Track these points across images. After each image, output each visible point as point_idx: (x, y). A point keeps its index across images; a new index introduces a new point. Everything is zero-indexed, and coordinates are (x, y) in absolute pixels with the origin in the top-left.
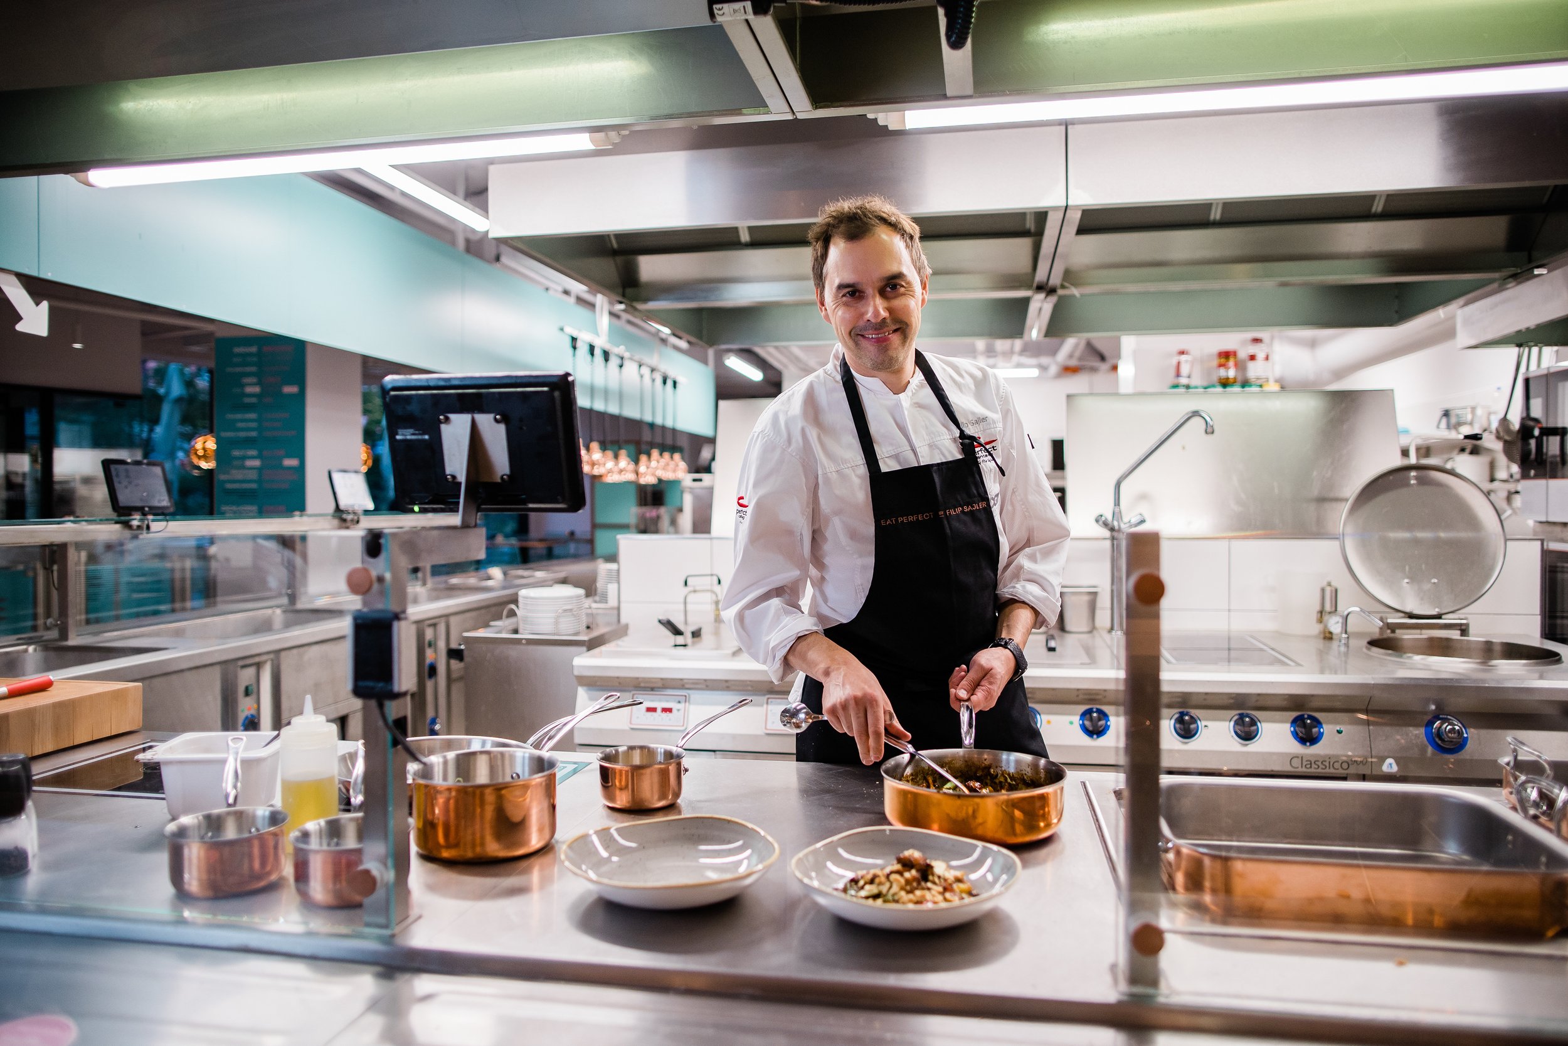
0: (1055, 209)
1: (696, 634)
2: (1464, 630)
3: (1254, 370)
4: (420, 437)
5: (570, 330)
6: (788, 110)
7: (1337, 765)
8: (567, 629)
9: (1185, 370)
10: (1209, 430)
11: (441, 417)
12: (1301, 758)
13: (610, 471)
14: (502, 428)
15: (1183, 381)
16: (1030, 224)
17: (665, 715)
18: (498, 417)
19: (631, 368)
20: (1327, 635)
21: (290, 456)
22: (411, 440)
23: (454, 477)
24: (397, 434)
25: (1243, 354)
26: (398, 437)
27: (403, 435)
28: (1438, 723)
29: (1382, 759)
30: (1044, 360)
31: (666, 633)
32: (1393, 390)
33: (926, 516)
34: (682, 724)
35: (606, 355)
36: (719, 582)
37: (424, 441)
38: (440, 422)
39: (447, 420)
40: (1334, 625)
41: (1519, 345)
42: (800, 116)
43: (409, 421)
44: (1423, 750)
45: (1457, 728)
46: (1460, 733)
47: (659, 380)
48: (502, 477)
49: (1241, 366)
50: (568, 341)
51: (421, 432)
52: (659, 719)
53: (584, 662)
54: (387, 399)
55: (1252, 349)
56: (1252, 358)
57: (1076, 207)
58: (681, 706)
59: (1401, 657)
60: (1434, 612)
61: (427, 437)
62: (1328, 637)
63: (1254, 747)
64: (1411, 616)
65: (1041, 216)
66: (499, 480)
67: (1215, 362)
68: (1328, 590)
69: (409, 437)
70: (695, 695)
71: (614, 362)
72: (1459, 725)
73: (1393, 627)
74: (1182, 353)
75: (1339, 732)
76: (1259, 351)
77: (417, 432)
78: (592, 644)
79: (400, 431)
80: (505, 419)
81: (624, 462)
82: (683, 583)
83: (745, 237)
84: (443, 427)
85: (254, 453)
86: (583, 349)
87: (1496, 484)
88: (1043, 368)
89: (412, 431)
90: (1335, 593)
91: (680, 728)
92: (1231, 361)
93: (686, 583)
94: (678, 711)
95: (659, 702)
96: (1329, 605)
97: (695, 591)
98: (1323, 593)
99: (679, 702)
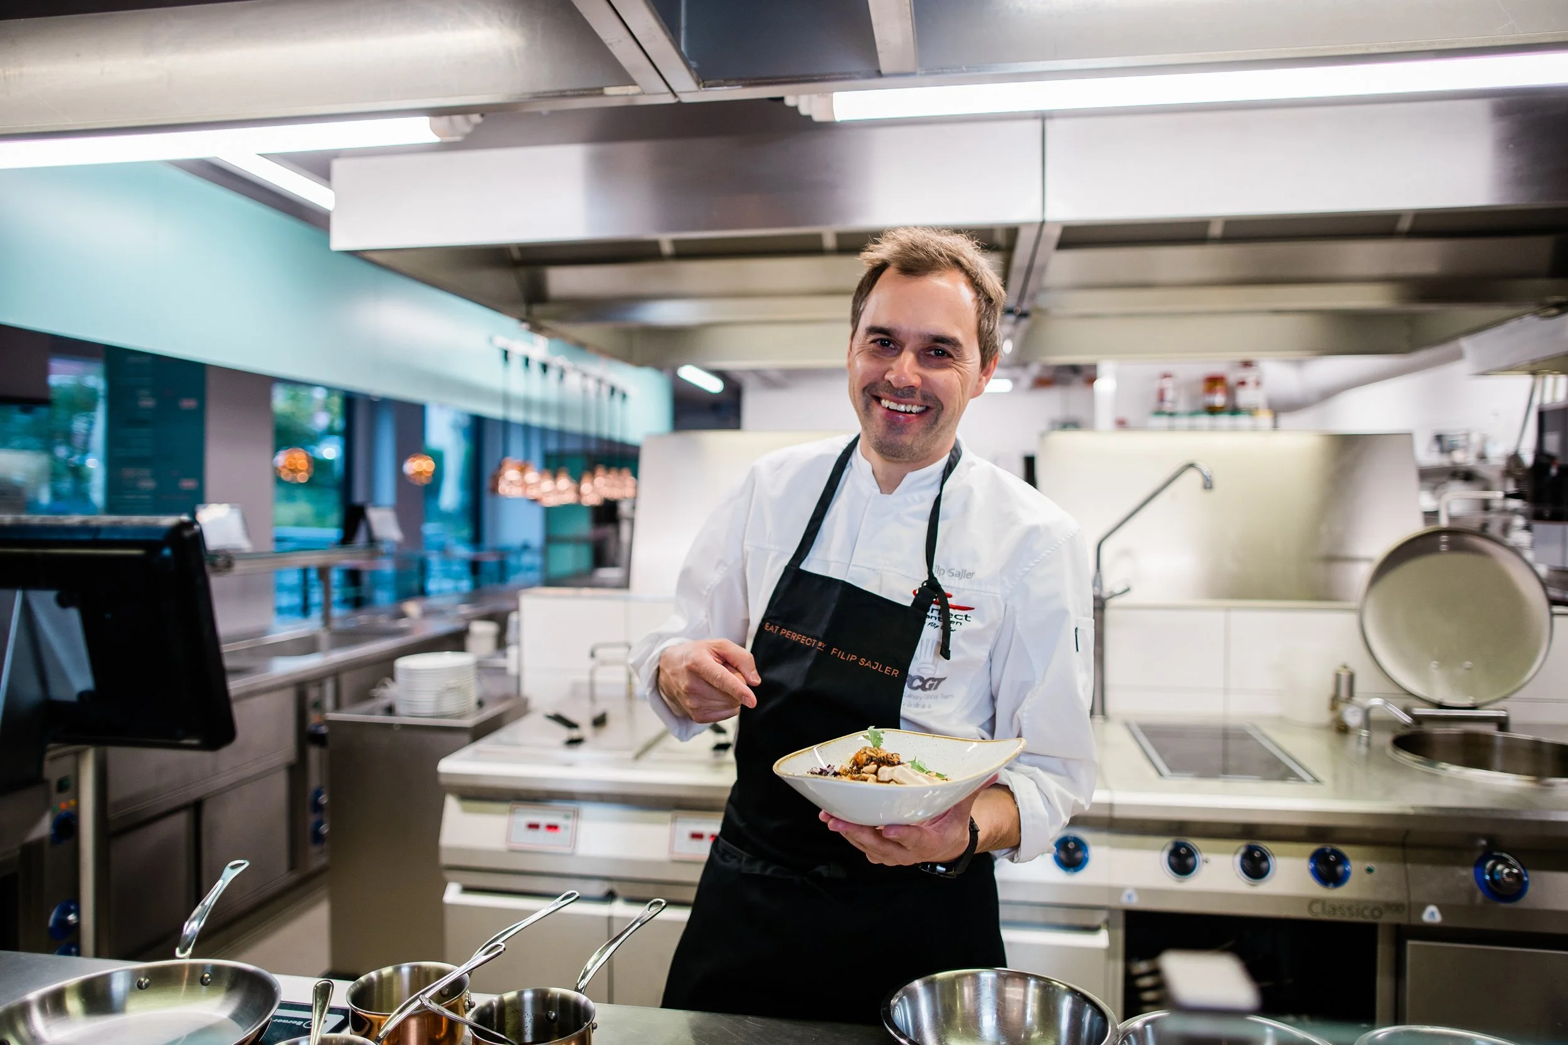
0: (1029, 224)
1: (600, 722)
2: (1503, 724)
3: (1245, 397)
5: (502, 342)
6: (666, 89)
7: (1367, 913)
8: (450, 708)
9: (1169, 395)
10: (1208, 486)
12: (1322, 902)
13: (547, 494)
15: (1168, 406)
16: (1000, 238)
17: (551, 834)
19: (573, 380)
20: (1343, 728)
21: (188, 476)
25: (1232, 377)
28: (1489, 864)
29: (1422, 907)
30: (1018, 372)
31: (554, 730)
32: (1410, 434)
33: (809, 642)
34: (569, 844)
35: (545, 367)
40: (1353, 718)
41: (1534, 373)
42: (687, 98)
44: (1472, 895)
45: (1515, 871)
46: (1518, 877)
47: (605, 391)
49: (1230, 392)
50: (499, 356)
52: (541, 839)
53: (449, 766)
55: (1242, 374)
56: (1243, 383)
57: (1055, 223)
58: (569, 822)
59: (1432, 765)
60: (1468, 702)
62: (1343, 729)
63: (1265, 887)
64: (1440, 706)
65: (1013, 232)
66: (76, 700)
67: (1201, 387)
68: (1344, 675)
70: (589, 810)
71: (553, 374)
72: (1519, 867)
73: (1418, 720)
74: (1166, 376)
75: (1370, 870)
76: (1249, 375)
78: (477, 734)
81: (564, 482)
82: (588, 653)
83: (667, 248)
85: (146, 472)
86: (516, 362)
87: (1491, 516)
88: (1015, 381)
90: (1351, 678)
91: (568, 850)
92: (1219, 387)
93: (593, 655)
94: (566, 828)
95: (543, 817)
96: (1344, 693)
97: (604, 663)
98: (1338, 676)
99: (567, 817)
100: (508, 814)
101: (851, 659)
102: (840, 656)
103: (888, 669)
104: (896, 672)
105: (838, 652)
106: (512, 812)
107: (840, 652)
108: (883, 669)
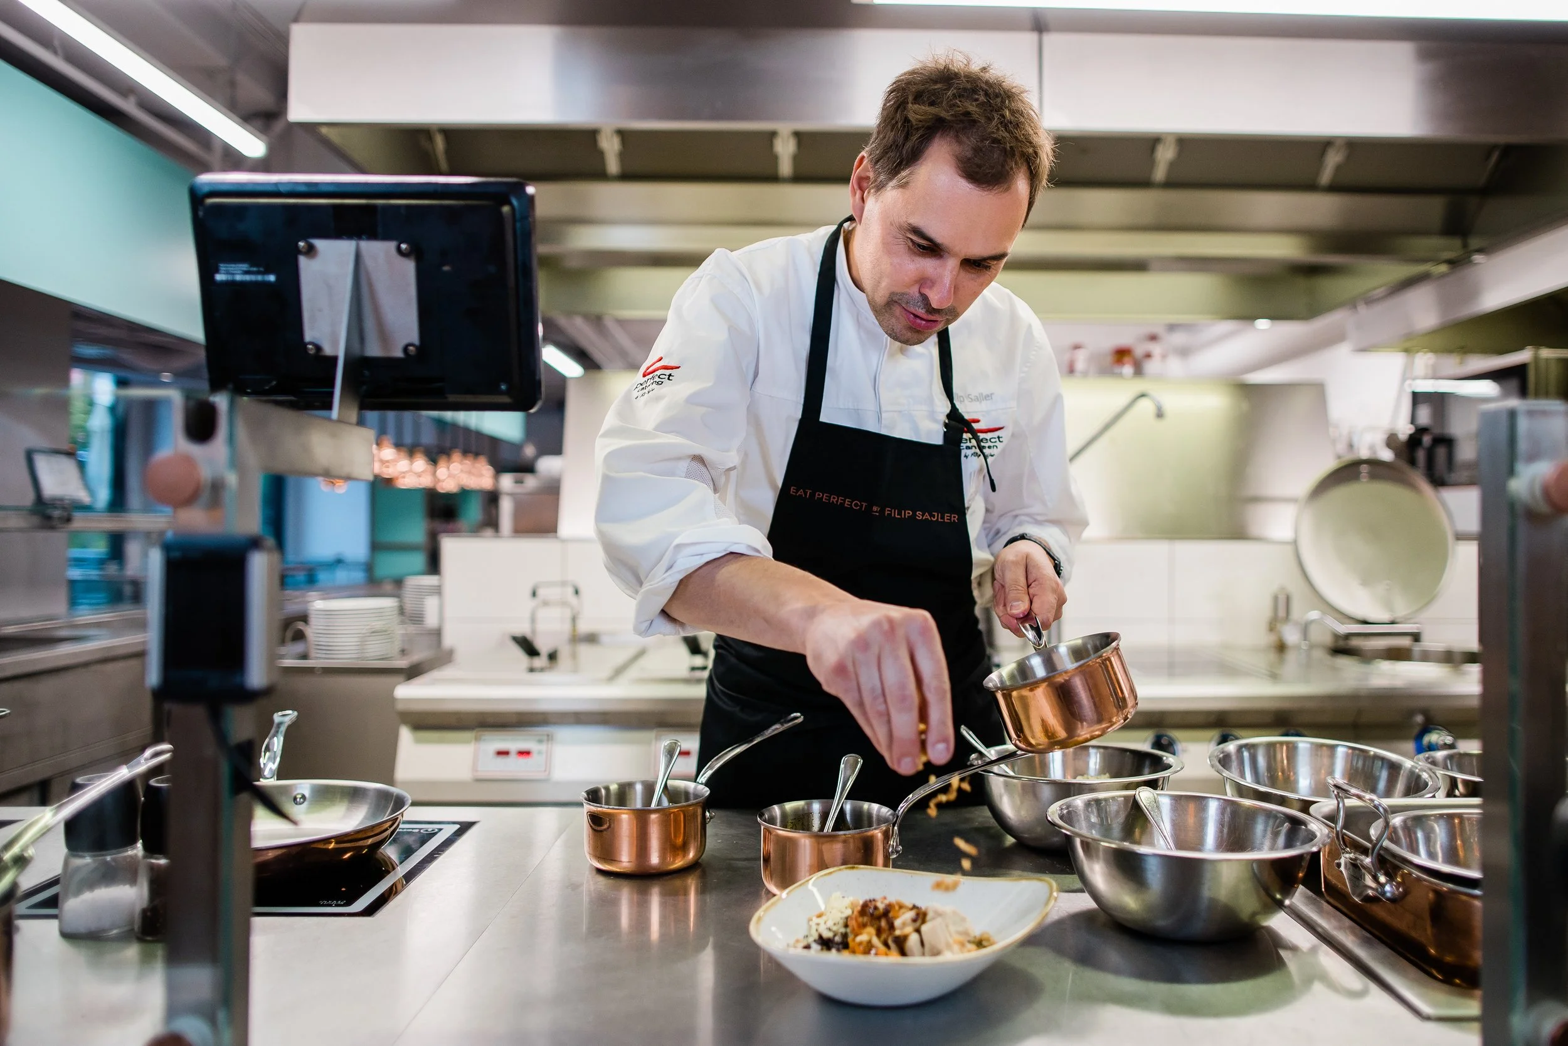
1: (552, 657)
2: (1416, 637)
3: (1151, 369)
4: (259, 278)
8: (375, 653)
9: (1079, 364)
11: (301, 244)
14: (409, 267)
17: (523, 760)
18: (403, 246)
22: (242, 284)
23: (318, 348)
24: (217, 271)
25: (1139, 350)
26: (219, 277)
27: (228, 273)
31: (519, 653)
32: (1323, 382)
33: (856, 505)
34: (544, 769)
36: (577, 592)
37: (269, 283)
38: (298, 252)
39: (311, 251)
40: (1291, 636)
41: (1407, 351)
43: (239, 250)
48: (405, 349)
51: (262, 269)
52: (513, 766)
53: (407, 692)
54: (201, 213)
55: (1148, 347)
56: (1149, 355)
58: (543, 747)
60: (1388, 618)
61: (272, 278)
62: (1281, 647)
64: (1365, 622)
66: (399, 354)
67: (1109, 359)
68: (1282, 597)
69: (238, 278)
70: (563, 733)
74: (1077, 347)
76: (1155, 348)
77: (255, 269)
78: (413, 673)
79: (223, 267)
80: (416, 253)
82: (528, 592)
84: (303, 260)
89: (245, 267)
90: (1288, 599)
91: (542, 776)
92: (1126, 359)
93: (534, 594)
94: (540, 753)
95: (513, 742)
96: (1282, 613)
97: (546, 604)
98: (1276, 599)
99: (540, 741)
100: (473, 741)
101: (907, 515)
102: (895, 514)
103: (947, 516)
104: (955, 517)
105: (891, 511)
106: (477, 739)
107: (893, 511)
108: (943, 518)
